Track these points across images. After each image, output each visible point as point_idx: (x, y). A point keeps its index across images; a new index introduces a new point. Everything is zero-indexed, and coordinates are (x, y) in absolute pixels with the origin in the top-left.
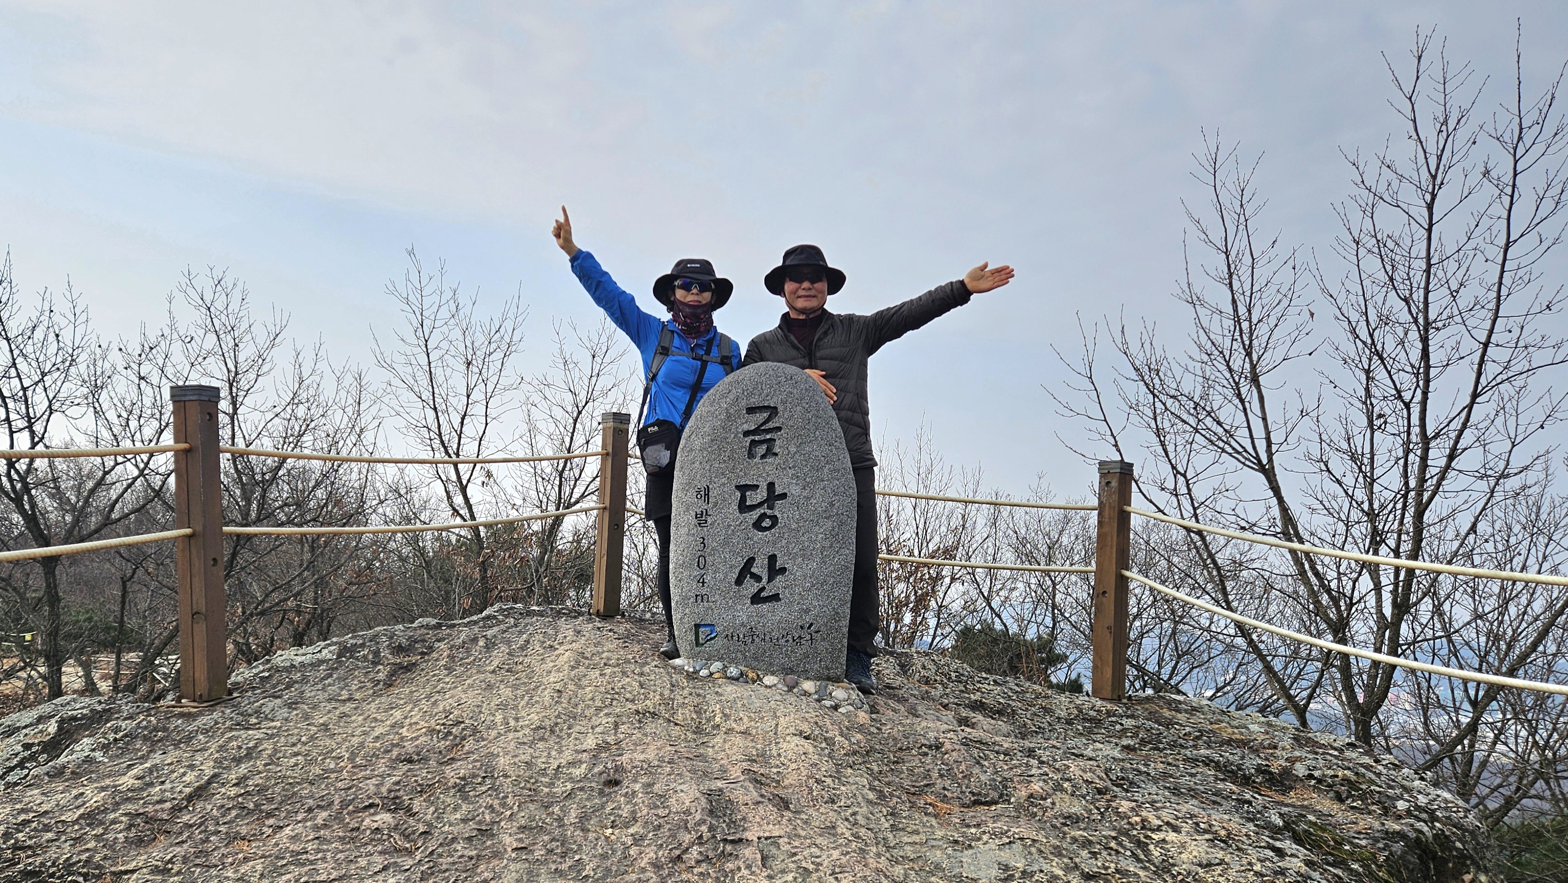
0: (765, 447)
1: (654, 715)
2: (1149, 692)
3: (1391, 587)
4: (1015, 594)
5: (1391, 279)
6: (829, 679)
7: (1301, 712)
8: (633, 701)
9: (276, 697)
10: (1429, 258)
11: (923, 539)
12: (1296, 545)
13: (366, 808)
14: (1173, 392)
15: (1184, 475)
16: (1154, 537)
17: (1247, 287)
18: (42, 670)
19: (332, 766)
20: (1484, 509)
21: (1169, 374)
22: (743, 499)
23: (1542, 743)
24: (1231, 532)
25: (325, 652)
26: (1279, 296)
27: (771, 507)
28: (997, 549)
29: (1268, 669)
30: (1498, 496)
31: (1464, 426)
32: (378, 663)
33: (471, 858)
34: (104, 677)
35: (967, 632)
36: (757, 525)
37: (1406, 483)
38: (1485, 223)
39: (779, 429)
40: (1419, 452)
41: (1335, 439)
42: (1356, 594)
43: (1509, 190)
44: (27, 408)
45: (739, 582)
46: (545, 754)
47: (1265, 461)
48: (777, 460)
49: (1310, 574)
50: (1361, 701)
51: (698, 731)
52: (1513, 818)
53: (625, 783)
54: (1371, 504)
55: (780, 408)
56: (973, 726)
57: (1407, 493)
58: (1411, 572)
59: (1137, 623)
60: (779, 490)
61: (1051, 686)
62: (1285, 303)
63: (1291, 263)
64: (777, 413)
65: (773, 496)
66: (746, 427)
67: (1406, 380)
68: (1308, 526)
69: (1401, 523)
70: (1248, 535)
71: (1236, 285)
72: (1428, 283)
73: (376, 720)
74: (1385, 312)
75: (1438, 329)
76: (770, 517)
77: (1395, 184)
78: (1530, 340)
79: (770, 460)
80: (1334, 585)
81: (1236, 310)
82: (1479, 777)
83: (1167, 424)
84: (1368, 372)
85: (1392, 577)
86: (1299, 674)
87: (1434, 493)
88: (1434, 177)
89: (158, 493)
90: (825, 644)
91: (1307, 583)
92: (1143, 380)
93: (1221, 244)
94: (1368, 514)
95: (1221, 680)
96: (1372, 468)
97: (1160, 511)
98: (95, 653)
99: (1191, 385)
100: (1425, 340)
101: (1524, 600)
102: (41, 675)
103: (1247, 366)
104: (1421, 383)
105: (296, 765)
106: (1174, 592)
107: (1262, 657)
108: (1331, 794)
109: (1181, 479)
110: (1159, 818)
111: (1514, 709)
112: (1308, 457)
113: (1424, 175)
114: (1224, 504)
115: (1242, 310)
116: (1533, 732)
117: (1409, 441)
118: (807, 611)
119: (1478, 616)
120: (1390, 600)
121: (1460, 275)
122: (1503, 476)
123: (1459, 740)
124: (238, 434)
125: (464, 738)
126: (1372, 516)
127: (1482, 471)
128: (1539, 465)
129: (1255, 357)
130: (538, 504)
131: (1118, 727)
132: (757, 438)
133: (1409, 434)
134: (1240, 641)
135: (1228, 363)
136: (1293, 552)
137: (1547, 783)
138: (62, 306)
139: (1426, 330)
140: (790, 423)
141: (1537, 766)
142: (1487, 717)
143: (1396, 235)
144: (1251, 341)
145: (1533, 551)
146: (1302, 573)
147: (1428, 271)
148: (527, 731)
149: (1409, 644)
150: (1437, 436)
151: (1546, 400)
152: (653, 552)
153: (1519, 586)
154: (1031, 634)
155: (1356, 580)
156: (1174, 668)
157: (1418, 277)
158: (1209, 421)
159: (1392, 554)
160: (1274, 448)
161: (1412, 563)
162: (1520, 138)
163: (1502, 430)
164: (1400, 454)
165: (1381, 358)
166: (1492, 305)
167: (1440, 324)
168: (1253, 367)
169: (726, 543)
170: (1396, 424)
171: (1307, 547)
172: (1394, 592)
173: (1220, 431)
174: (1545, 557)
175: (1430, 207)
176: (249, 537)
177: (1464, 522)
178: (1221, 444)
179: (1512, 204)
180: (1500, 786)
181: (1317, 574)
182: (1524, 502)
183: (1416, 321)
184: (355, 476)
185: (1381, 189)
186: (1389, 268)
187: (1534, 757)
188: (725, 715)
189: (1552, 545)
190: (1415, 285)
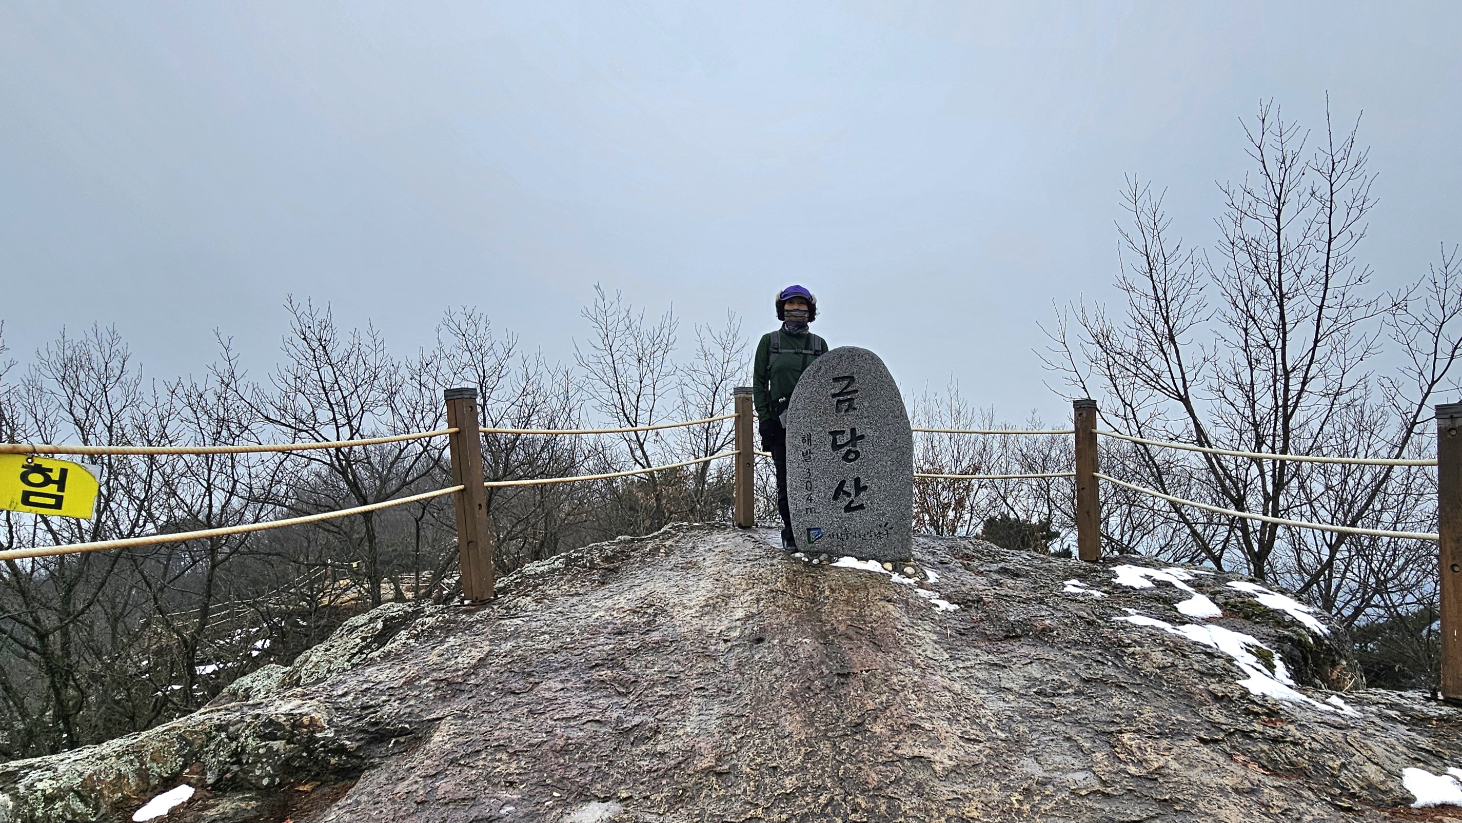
0: (847, 404)
1: (783, 592)
2: (1116, 553)
3: (1271, 473)
4: (1022, 493)
5: (1256, 267)
6: (901, 560)
7: (1217, 561)
8: (768, 584)
9: (527, 596)
10: (1279, 252)
11: (958, 461)
12: (1207, 449)
13: (594, 667)
14: (1119, 351)
15: (1130, 406)
16: (1113, 450)
17: (1162, 277)
18: (366, 586)
19: (568, 640)
20: (1328, 416)
21: (1115, 338)
22: (835, 441)
23: (1376, 569)
24: (1164, 442)
25: (556, 563)
26: (1184, 282)
27: (854, 446)
28: (1008, 463)
29: (1194, 533)
30: (1336, 408)
31: (1311, 362)
32: (594, 569)
33: (667, 697)
34: (408, 590)
35: (992, 520)
36: (845, 458)
37: (1276, 403)
38: (1315, 226)
39: (856, 391)
40: (1283, 381)
41: (1228, 375)
42: (1249, 477)
43: (1328, 204)
44: (347, 410)
45: (835, 498)
46: (711, 623)
47: (1182, 393)
48: (856, 412)
49: (1217, 466)
50: (1256, 550)
51: (813, 601)
52: (1361, 621)
53: (768, 638)
54: (1254, 418)
55: (856, 377)
56: (1000, 585)
57: (1277, 409)
58: (1283, 462)
59: (1105, 508)
60: (858, 433)
61: (1053, 555)
62: (1188, 286)
63: (1190, 260)
64: (854, 380)
65: (855, 438)
66: (833, 391)
67: (1271, 333)
68: (1213, 434)
69: (1275, 430)
70: (1174, 443)
71: (1155, 276)
72: (1280, 268)
73: (596, 607)
74: (1254, 289)
75: (1289, 299)
76: (854, 452)
77: (1254, 204)
78: (1349, 303)
79: (852, 413)
80: (1233, 473)
81: (1156, 293)
82: (1336, 596)
83: (1116, 372)
84: (1246, 330)
85: (1271, 466)
86: (1214, 534)
87: (1295, 407)
88: (1279, 199)
89: (437, 462)
90: (897, 536)
91: (1215, 473)
92: (1098, 342)
93: (1143, 250)
94: (1253, 425)
95: (1163, 543)
96: (1253, 394)
97: (1116, 430)
98: (400, 573)
99: (1131, 345)
100: (1281, 306)
101: (1358, 475)
102: (367, 591)
103: (1166, 330)
104: (1281, 335)
105: (544, 640)
106: (1128, 484)
107: (1190, 526)
108: (1241, 614)
109: (1129, 408)
110: (1128, 638)
111: (1356, 548)
112: (1211, 388)
113: (1273, 197)
114: (1158, 424)
115: (1160, 293)
116: (1369, 563)
117: (1276, 374)
118: (884, 515)
119: (1328, 488)
120: (1271, 481)
121: (1301, 262)
122: (1337, 394)
123: (1321, 572)
124: (488, 418)
125: (655, 615)
126: (1256, 425)
127: (1325, 391)
128: (1361, 386)
129: (1171, 325)
130: (691, 451)
131: (1098, 579)
132: (841, 398)
133: (1275, 368)
134: (1174, 515)
135: (1153, 329)
136: (1205, 454)
137: (1382, 597)
138: (366, 340)
139: (1282, 300)
140: (864, 387)
141: (1374, 585)
142: (1338, 556)
143: (1257, 238)
144: (1167, 313)
145: (1361, 442)
146: (1212, 466)
147: (1280, 261)
148: (697, 608)
149: (1285, 510)
150: (1294, 369)
151: (1363, 342)
152: (773, 480)
153: (1354, 467)
154: (1035, 520)
155: (1248, 468)
156: (1131, 536)
157: (1274, 265)
158: (1144, 368)
159: (1270, 451)
160: (1188, 384)
161: (1283, 456)
162: (1333, 169)
163: (1336, 364)
164: (1271, 383)
165: (1254, 320)
166: (1323, 281)
167: (1290, 295)
168: (1170, 331)
169: (824, 472)
170: (1266, 363)
171: (1214, 450)
172: (1273, 476)
173: (1152, 375)
174: (1369, 446)
175: (1278, 218)
176: (499, 488)
177: (1315, 426)
178: (1153, 384)
179: (1331, 213)
180: (1351, 600)
181: (1221, 467)
182: (1353, 410)
183: (1274, 294)
184: (567, 441)
185: (1245, 207)
186: (1254, 260)
187: (1372, 580)
188: (832, 589)
189: (1373, 437)
190: (1272, 270)
